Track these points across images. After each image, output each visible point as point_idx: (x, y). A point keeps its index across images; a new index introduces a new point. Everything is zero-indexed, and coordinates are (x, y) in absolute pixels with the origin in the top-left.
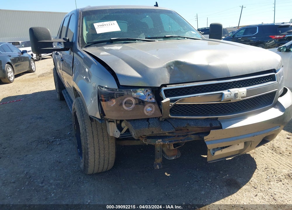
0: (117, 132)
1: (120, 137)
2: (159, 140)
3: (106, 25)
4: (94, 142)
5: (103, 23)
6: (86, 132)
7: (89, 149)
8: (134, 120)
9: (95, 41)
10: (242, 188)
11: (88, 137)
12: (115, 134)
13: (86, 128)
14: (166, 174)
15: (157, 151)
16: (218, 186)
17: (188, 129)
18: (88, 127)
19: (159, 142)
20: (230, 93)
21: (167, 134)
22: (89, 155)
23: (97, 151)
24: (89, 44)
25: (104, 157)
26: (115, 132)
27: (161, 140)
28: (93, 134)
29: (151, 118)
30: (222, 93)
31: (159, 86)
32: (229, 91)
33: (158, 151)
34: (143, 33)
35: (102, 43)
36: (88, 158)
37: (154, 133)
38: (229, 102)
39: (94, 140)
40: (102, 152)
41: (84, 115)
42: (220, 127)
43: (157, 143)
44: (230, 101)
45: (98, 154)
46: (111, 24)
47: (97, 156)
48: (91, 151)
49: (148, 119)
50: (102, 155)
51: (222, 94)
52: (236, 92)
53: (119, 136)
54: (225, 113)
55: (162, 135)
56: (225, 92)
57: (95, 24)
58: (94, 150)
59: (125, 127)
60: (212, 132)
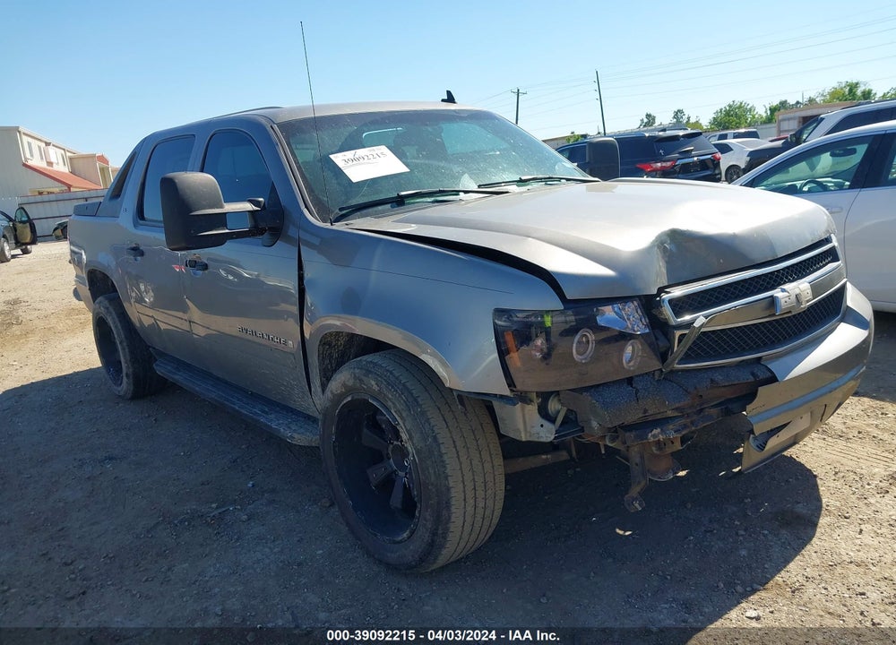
0: (542, 426)
1: (555, 438)
2: (655, 432)
3: (366, 158)
4: (461, 469)
5: (353, 152)
6: (439, 445)
7: (453, 490)
8: (598, 386)
9: (354, 202)
10: (819, 525)
11: (445, 457)
12: (538, 434)
13: (436, 432)
14: (618, 531)
15: (634, 466)
16: (766, 532)
17: (701, 396)
18: (439, 431)
19: (654, 436)
20: (786, 294)
21: (670, 414)
22: (453, 509)
23: (470, 494)
24: (344, 212)
25: (485, 508)
26: (538, 428)
27: (659, 430)
28: (455, 447)
29: (637, 376)
30: (772, 296)
31: (655, 292)
32: (783, 290)
33: (637, 465)
34: (464, 173)
35: (380, 208)
36: (450, 517)
37: (650, 412)
38: (790, 315)
39: (461, 463)
40: (480, 493)
41: (419, 400)
42: (773, 379)
43: (652, 439)
44: (790, 312)
45: (472, 501)
46: (375, 156)
47: (470, 509)
48: (456, 494)
49: (630, 381)
50: (481, 505)
51: (773, 300)
52: (797, 291)
53: (553, 437)
54: (773, 345)
55: (659, 417)
56: (777, 293)
57: (336, 157)
58: (464, 492)
59: (558, 412)
60: (762, 390)
